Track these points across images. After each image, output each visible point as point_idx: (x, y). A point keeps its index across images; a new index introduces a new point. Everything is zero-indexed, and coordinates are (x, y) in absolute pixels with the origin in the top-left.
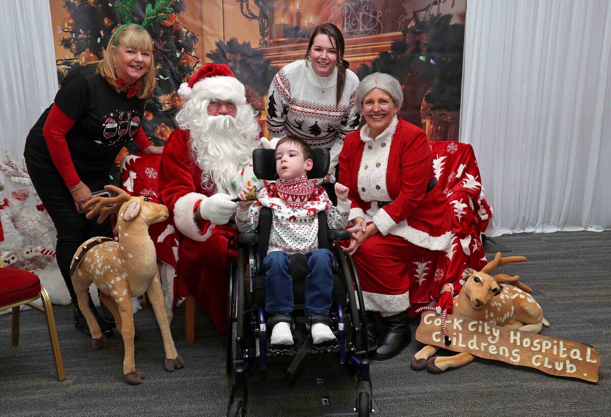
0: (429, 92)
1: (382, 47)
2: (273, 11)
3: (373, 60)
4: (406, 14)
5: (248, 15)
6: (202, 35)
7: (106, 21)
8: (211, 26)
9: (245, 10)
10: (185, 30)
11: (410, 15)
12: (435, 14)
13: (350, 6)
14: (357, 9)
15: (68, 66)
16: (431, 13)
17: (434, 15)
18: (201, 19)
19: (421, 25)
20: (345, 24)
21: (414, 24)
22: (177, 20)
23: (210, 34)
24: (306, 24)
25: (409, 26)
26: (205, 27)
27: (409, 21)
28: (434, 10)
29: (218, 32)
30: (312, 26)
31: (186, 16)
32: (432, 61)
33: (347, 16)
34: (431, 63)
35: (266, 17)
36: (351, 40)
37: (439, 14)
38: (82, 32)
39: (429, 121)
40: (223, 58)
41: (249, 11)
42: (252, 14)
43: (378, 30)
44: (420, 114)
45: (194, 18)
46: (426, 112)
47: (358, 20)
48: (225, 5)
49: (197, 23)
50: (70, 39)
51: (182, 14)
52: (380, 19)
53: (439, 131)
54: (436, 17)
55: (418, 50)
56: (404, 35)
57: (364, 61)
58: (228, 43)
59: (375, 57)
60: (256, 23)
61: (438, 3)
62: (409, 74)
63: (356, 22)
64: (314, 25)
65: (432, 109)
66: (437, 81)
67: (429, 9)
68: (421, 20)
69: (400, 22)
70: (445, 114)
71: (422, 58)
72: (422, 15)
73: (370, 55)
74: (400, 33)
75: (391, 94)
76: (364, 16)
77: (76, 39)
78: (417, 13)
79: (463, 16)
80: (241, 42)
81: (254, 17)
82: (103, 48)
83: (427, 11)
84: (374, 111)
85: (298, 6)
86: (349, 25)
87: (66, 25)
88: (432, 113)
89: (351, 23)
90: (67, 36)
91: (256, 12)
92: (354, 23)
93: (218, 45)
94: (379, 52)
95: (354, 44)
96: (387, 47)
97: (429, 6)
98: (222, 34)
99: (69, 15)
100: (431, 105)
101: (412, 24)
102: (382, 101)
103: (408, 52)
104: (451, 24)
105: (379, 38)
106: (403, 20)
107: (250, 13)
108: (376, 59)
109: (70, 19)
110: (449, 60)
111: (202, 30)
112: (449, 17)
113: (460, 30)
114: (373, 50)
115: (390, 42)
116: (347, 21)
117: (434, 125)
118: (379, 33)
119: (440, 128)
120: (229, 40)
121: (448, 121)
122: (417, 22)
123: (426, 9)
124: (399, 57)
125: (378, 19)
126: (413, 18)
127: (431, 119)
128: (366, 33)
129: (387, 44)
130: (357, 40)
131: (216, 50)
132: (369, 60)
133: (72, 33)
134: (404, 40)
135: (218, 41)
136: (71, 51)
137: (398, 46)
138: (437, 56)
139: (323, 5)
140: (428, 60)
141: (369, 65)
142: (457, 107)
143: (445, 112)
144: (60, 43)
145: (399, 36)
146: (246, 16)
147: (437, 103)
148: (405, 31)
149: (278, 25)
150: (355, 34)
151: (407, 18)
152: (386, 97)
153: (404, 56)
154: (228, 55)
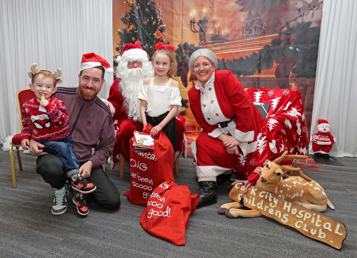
0: (294, 67)
1: (265, 43)
2: (206, 28)
3: (260, 50)
4: (281, 24)
5: (194, 31)
6: (172, 42)
7: (133, 38)
8: (176, 37)
9: (193, 29)
10: (165, 40)
11: (284, 24)
12: (301, 22)
13: (248, 22)
14: (252, 24)
16: (298, 22)
17: (299, 23)
18: (172, 34)
19: (291, 30)
20: (245, 31)
21: (286, 29)
22: (162, 36)
23: (176, 41)
24: (223, 33)
25: (283, 30)
26: (174, 38)
27: (284, 27)
28: (300, 20)
29: (179, 40)
30: (226, 34)
31: (165, 33)
32: (297, 49)
33: (246, 27)
34: (296, 51)
35: (203, 31)
36: (246, 40)
37: (303, 22)
38: (124, 44)
39: (294, 84)
40: (181, 52)
41: (194, 29)
42: (196, 30)
43: (264, 33)
44: (289, 79)
45: (169, 34)
46: (292, 79)
47: (252, 29)
48: (183, 27)
49: (170, 36)
50: (119, 48)
51: (164, 33)
52: (265, 27)
53: (300, 90)
54: (301, 24)
55: (288, 43)
56: (280, 36)
57: (255, 51)
58: (184, 45)
59: (261, 48)
60: (198, 34)
61: (303, 16)
62: (282, 57)
63: (251, 30)
64: (227, 33)
65: (296, 77)
66: (300, 61)
67: (297, 20)
68: (291, 26)
69: (277, 29)
70: (305, 80)
71: (291, 48)
72: (291, 24)
73: (258, 47)
74: (277, 34)
75: (210, 59)
76: (255, 27)
77: (121, 47)
78: (289, 23)
79: (319, 22)
80: (189, 44)
81: (196, 31)
83: (295, 21)
84: (200, 70)
85: (219, 25)
86: (247, 32)
87: (118, 42)
88: (296, 79)
89: (248, 31)
90: (118, 46)
91: (198, 29)
92: (249, 31)
93: (179, 46)
94: (263, 45)
96: (269, 43)
97: (297, 18)
98: (181, 41)
99: (119, 37)
100: (296, 75)
101: (285, 29)
103: (282, 45)
104: (311, 27)
105: (264, 38)
106: (279, 27)
107: (195, 30)
108: (262, 50)
109: (119, 39)
110: (309, 48)
111: (172, 39)
112: (310, 23)
113: (317, 30)
114: (260, 45)
115: (271, 40)
116: (246, 30)
117: (297, 86)
118: (264, 35)
119: (301, 88)
120: (184, 43)
121: (307, 84)
122: (288, 28)
123: (295, 20)
124: (276, 48)
125: (263, 28)
126: (286, 26)
127: (296, 83)
128: (256, 35)
129: (269, 41)
130: (251, 40)
131: (178, 48)
132: (257, 50)
133: (120, 44)
134: (280, 38)
135: (179, 44)
136: (119, 52)
137: (276, 42)
138: (301, 46)
139: (233, 23)
140: (295, 49)
141: (257, 53)
142: (314, 76)
143: (305, 79)
144: (115, 49)
145: (277, 36)
146: (193, 31)
147: (300, 74)
148: (280, 33)
149: (209, 35)
150: (250, 37)
151: (282, 26)
152: (207, 61)
153: (279, 47)
154: (183, 50)
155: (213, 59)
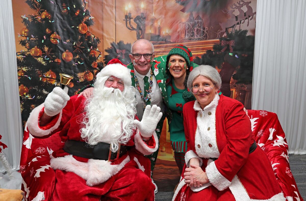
0: (234, 73)
1: (208, 48)
2: (145, 26)
3: (203, 54)
4: (221, 29)
5: (131, 28)
6: (103, 39)
7: (47, 30)
8: (108, 34)
9: (128, 25)
10: (93, 36)
11: (224, 30)
12: (238, 30)
13: (189, 24)
14: (193, 26)
15: (23, 56)
16: (236, 29)
17: (237, 31)
18: (103, 30)
19: (230, 36)
20: (187, 34)
21: (226, 35)
22: (88, 30)
23: (108, 39)
24: (164, 34)
25: (223, 36)
26: (105, 35)
27: (223, 33)
28: (237, 28)
29: (112, 37)
30: (167, 35)
31: (94, 28)
32: (236, 56)
33: (188, 29)
34: (235, 57)
35: (140, 29)
36: (190, 43)
37: (240, 30)
38: (32, 36)
39: (235, 90)
40: (115, 52)
41: (131, 26)
42: (132, 28)
43: (206, 37)
44: (230, 86)
45: (99, 29)
46: (233, 85)
47: (194, 32)
48: (117, 22)
49: (101, 32)
50: (25, 41)
51: (91, 27)
52: (207, 31)
53: (240, 95)
54: (239, 32)
55: (228, 50)
56: (221, 41)
57: (198, 55)
58: (118, 44)
59: (204, 53)
60: (135, 32)
61: (240, 24)
62: (224, 63)
63: (193, 33)
64: (169, 34)
65: (237, 83)
66: (239, 67)
67: (235, 27)
68: (230, 33)
69: (218, 34)
70: (244, 86)
71: (231, 54)
72: (230, 30)
73: (201, 52)
74: (218, 40)
76: (197, 30)
77: (29, 40)
78: (228, 29)
79: (254, 31)
80: (125, 43)
81: (134, 29)
82: (45, 46)
83: (233, 28)
84: (200, 92)
85: (159, 24)
86: (189, 34)
87: (23, 33)
88: (236, 85)
89: (190, 33)
90: (24, 39)
91: (135, 27)
92: (192, 33)
93: (112, 45)
94: (206, 50)
95: (191, 46)
96: (210, 48)
97: (235, 25)
98: (114, 39)
99: (25, 27)
100: (236, 81)
101: (225, 35)
102: (205, 84)
103: (223, 51)
104: (247, 35)
105: (207, 42)
106: (220, 32)
107: (131, 27)
108: (204, 54)
109: (25, 29)
110: (246, 56)
111: (103, 36)
112: (246, 32)
113: (252, 39)
114: (203, 49)
115: (213, 45)
116: (188, 32)
117: (237, 92)
118: (206, 39)
119: (241, 94)
120: (119, 42)
121: (246, 90)
122: (228, 34)
123: (233, 27)
124: (217, 53)
125: (205, 31)
126: (225, 32)
127: (236, 89)
128: (199, 39)
129: (211, 46)
130: (194, 43)
131: (111, 48)
132: (200, 55)
133: (27, 37)
134: (221, 44)
135: (112, 42)
136: (26, 47)
137: (217, 47)
138: (239, 53)
139: (174, 23)
140: (234, 55)
141: (200, 57)
142: (251, 82)
143: (244, 85)
144: (19, 43)
145: (218, 41)
146: (129, 29)
147: (239, 80)
148: (221, 39)
149: (148, 34)
150: (192, 40)
151: (222, 31)
152: (208, 81)
153: (220, 53)
154: (118, 50)
155: (216, 79)
